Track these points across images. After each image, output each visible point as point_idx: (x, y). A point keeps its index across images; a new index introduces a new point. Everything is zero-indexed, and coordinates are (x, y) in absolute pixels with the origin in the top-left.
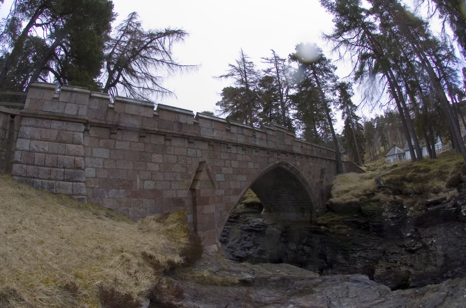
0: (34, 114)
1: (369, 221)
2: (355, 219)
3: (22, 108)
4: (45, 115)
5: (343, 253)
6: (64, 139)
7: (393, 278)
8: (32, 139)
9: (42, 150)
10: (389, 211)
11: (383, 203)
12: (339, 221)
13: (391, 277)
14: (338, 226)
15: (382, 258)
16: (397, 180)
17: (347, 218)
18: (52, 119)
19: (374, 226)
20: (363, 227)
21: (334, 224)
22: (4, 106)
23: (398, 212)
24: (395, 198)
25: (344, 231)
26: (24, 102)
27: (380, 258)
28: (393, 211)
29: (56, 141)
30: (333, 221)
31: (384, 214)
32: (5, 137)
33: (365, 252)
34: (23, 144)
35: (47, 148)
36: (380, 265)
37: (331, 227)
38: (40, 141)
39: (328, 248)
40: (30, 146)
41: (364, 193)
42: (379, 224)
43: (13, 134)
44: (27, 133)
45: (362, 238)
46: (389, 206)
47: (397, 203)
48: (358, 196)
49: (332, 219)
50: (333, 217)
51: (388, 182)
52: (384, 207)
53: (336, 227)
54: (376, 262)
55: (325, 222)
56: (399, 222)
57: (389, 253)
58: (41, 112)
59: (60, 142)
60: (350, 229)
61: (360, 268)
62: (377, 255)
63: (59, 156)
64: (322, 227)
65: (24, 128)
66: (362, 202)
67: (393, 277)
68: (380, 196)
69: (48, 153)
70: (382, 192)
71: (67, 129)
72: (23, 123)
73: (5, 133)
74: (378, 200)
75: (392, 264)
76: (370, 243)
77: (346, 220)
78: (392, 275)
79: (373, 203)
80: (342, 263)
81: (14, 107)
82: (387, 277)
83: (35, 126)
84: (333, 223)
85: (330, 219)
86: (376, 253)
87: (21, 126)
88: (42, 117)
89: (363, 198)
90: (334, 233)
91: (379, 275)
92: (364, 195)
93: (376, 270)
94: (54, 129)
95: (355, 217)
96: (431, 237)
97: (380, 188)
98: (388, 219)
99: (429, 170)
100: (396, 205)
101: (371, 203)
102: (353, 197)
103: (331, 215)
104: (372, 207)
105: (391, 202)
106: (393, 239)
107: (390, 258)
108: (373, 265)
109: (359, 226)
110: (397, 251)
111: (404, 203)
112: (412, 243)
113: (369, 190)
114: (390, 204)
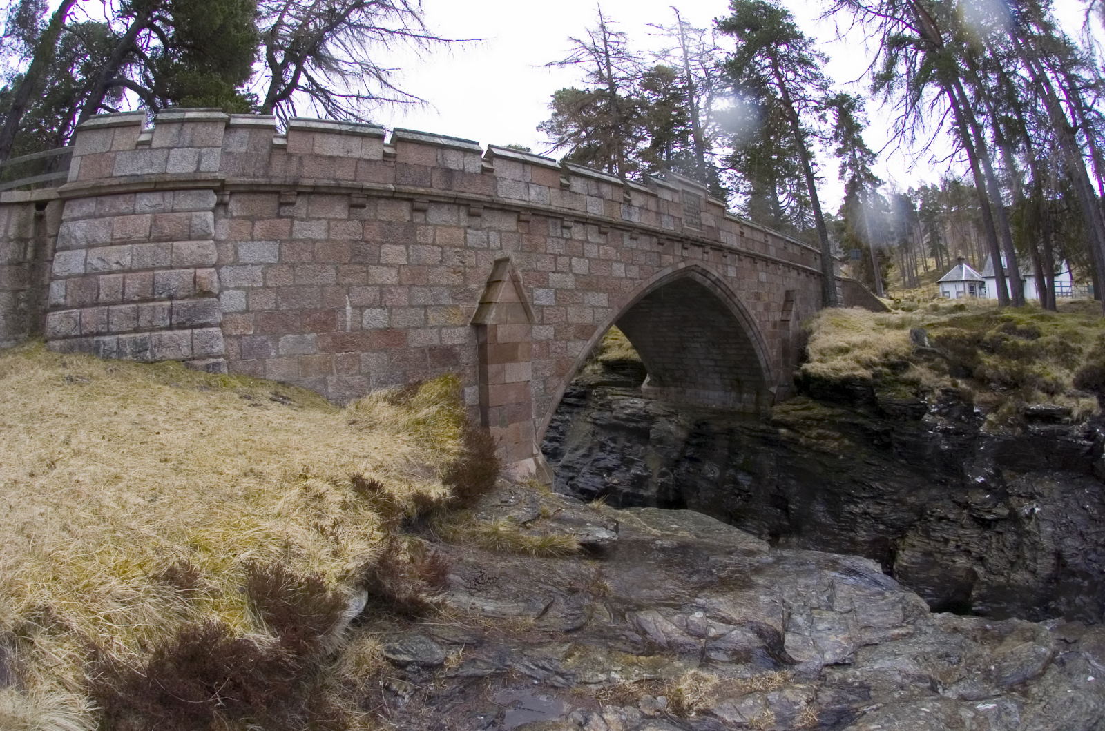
0: (93, 187)
1: (893, 430)
2: (860, 420)
3: (64, 181)
4: (120, 185)
5: (826, 500)
6: (166, 231)
7: (937, 580)
8: (91, 245)
9: (115, 267)
10: (939, 413)
11: (927, 391)
12: (822, 420)
13: (931, 577)
14: (820, 431)
15: (915, 526)
16: (961, 340)
17: (841, 415)
18: (136, 192)
19: (903, 444)
20: (876, 442)
21: (809, 426)
22: (19, 188)
23: (959, 419)
24: (955, 385)
25: (831, 445)
26: (68, 169)
27: (911, 525)
28: (947, 415)
29: (148, 240)
30: (808, 418)
31: (927, 419)
32: (25, 257)
33: (879, 504)
34: (68, 263)
35: (127, 261)
36: (910, 541)
37: (802, 431)
38: (108, 248)
39: (792, 482)
40: (85, 264)
41: (884, 360)
42: (914, 439)
43: (45, 244)
44: (79, 234)
45: (874, 468)
46: (940, 402)
47: (960, 398)
48: (869, 365)
49: (806, 413)
50: (808, 408)
51: (941, 341)
52: (929, 400)
53: (814, 433)
54: (901, 531)
55: (788, 419)
56: (960, 445)
57: (931, 516)
58: (109, 180)
59: (158, 240)
60: (847, 442)
61: (865, 542)
62: (906, 515)
63: (156, 272)
64: (783, 431)
65: (71, 224)
66: (878, 380)
68: (921, 374)
69: (131, 270)
70: (925, 364)
71: (175, 207)
72: (67, 214)
73: (25, 249)
74: (914, 383)
75: (938, 545)
76: (891, 484)
77: (837, 420)
78: (934, 573)
79: (902, 388)
80: (824, 525)
81: (43, 185)
82: (923, 576)
83: (97, 213)
84: (809, 422)
85: (801, 412)
86: (902, 511)
87: (62, 222)
88: (111, 190)
89: (880, 371)
90: (808, 448)
91: (906, 568)
92: (883, 365)
93: (901, 552)
94: (143, 213)
95: (862, 415)
96: (1031, 497)
97: (921, 354)
98: (935, 431)
99: (1039, 335)
100: (954, 401)
101: (899, 387)
102: (857, 365)
103: (804, 403)
104: (901, 396)
105: (945, 392)
106: (944, 484)
107: (934, 530)
108: (895, 540)
109: (868, 437)
110: (951, 516)
111: (975, 400)
112: (985, 502)
113: (897, 355)
114: (943, 397)
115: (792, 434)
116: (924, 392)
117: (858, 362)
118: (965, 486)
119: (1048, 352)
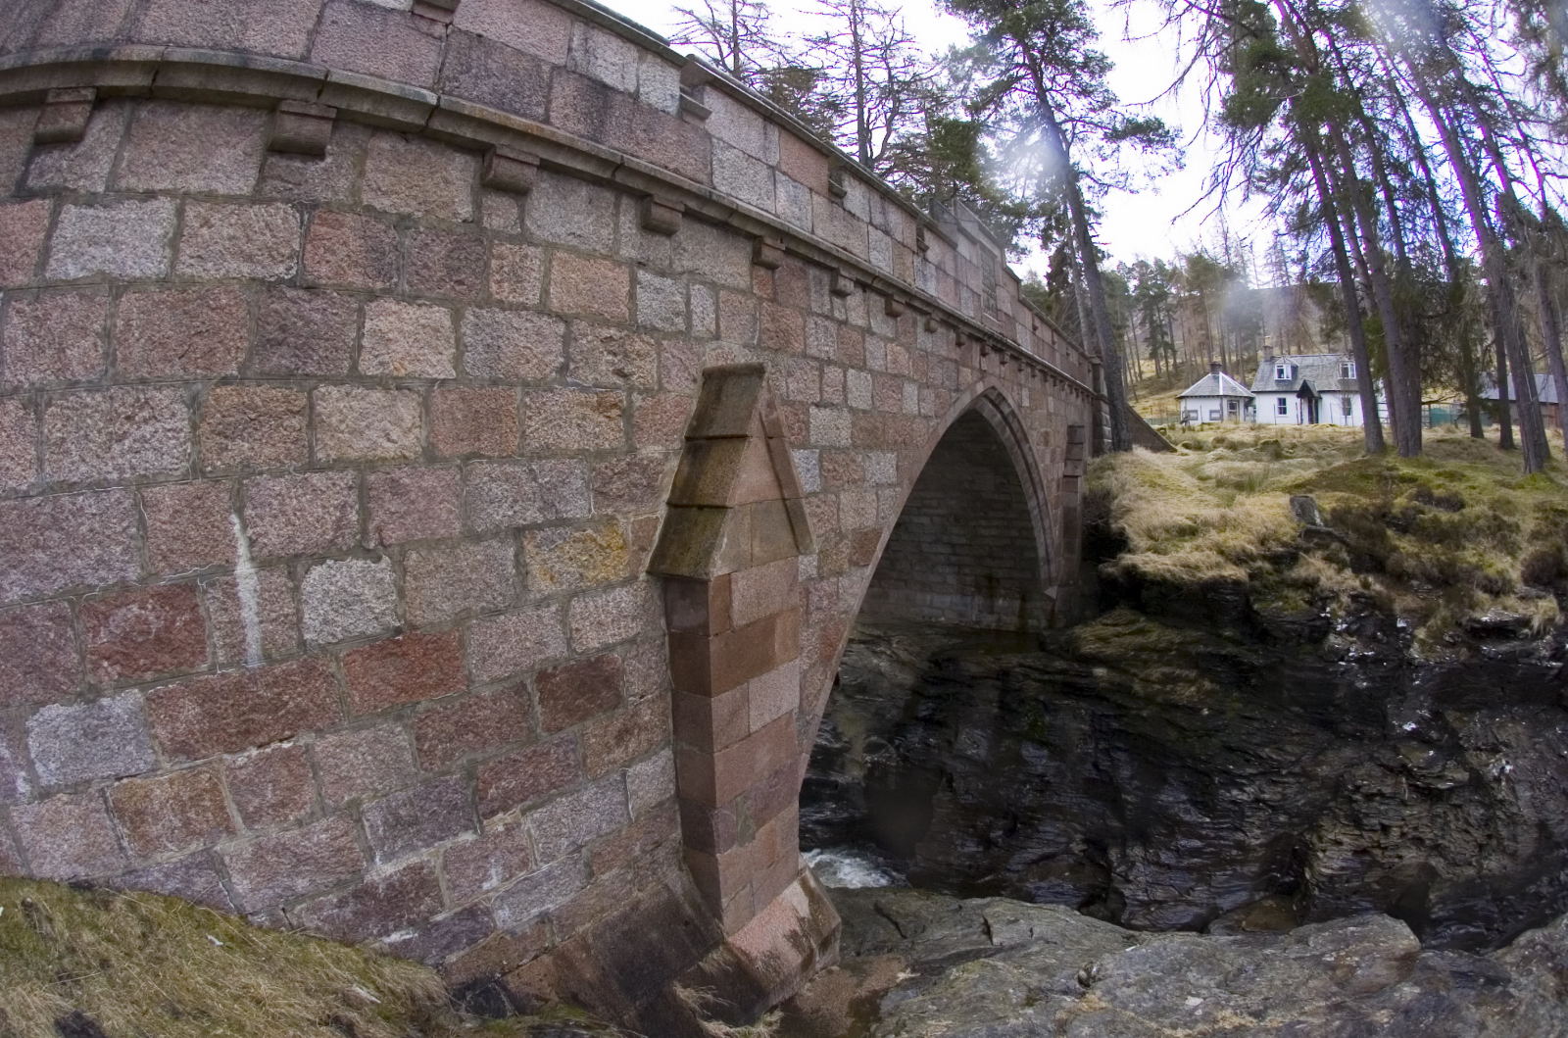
1: (1282, 661)
2: (1230, 649)
5: (1186, 783)
7: (1376, 887)
10: (1347, 631)
11: (1327, 598)
13: (1369, 884)
14: (1166, 670)
15: (1330, 809)
17: (1198, 642)
21: (1146, 663)
23: (1374, 638)
24: (1366, 585)
25: (1187, 693)
27: (1321, 808)
28: (1357, 633)
30: (1142, 648)
31: (1333, 640)
33: (1275, 783)
36: (1331, 836)
37: (1133, 670)
39: (1122, 756)
41: (1262, 551)
46: (1349, 614)
47: (1374, 606)
48: (1241, 558)
49: (1139, 640)
50: (1141, 632)
51: (1339, 517)
52: (1333, 612)
53: (1156, 672)
55: (1109, 651)
60: (1207, 685)
61: (1261, 845)
66: (1257, 583)
67: (1377, 882)
68: (1319, 570)
70: (1319, 554)
74: (1309, 585)
76: (1288, 748)
77: (1193, 650)
78: (1371, 877)
79: (1291, 593)
80: (1188, 824)
85: (1128, 640)
89: (1260, 568)
90: (1149, 700)
91: (1331, 877)
92: (1264, 558)
95: (1228, 639)
96: (1494, 750)
97: (1313, 537)
98: (1348, 661)
99: (1461, 505)
100: (1370, 613)
101: (1285, 592)
102: (1220, 559)
103: (1133, 622)
104: (1289, 607)
105: (1354, 598)
106: (1360, 739)
107: (1367, 815)
108: (1301, 834)
109: (1240, 675)
110: (1387, 790)
111: (1397, 607)
112: (1431, 762)
113: (1277, 540)
114: (1353, 606)
115: (1117, 678)
116: (1325, 600)
117: (1221, 553)
118: (1388, 738)
119: (1479, 530)
